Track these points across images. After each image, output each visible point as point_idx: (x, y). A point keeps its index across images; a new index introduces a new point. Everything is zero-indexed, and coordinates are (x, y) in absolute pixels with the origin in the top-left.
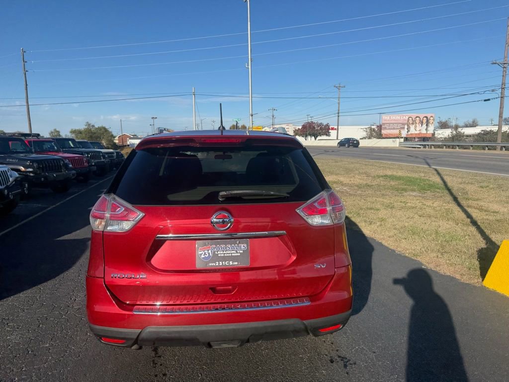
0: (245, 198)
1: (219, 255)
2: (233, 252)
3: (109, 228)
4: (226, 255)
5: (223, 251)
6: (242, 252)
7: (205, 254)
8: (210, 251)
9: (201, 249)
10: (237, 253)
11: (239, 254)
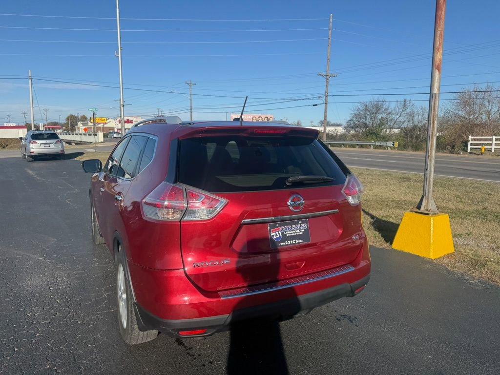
0: (305, 182)
1: (287, 235)
2: (297, 231)
3: (186, 218)
4: (292, 234)
5: (290, 231)
6: (304, 230)
7: (276, 235)
8: (280, 232)
9: (273, 231)
10: (300, 232)
11: (302, 233)
